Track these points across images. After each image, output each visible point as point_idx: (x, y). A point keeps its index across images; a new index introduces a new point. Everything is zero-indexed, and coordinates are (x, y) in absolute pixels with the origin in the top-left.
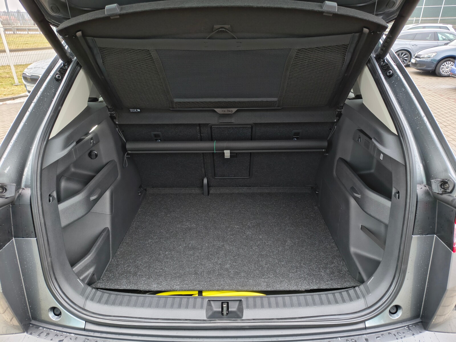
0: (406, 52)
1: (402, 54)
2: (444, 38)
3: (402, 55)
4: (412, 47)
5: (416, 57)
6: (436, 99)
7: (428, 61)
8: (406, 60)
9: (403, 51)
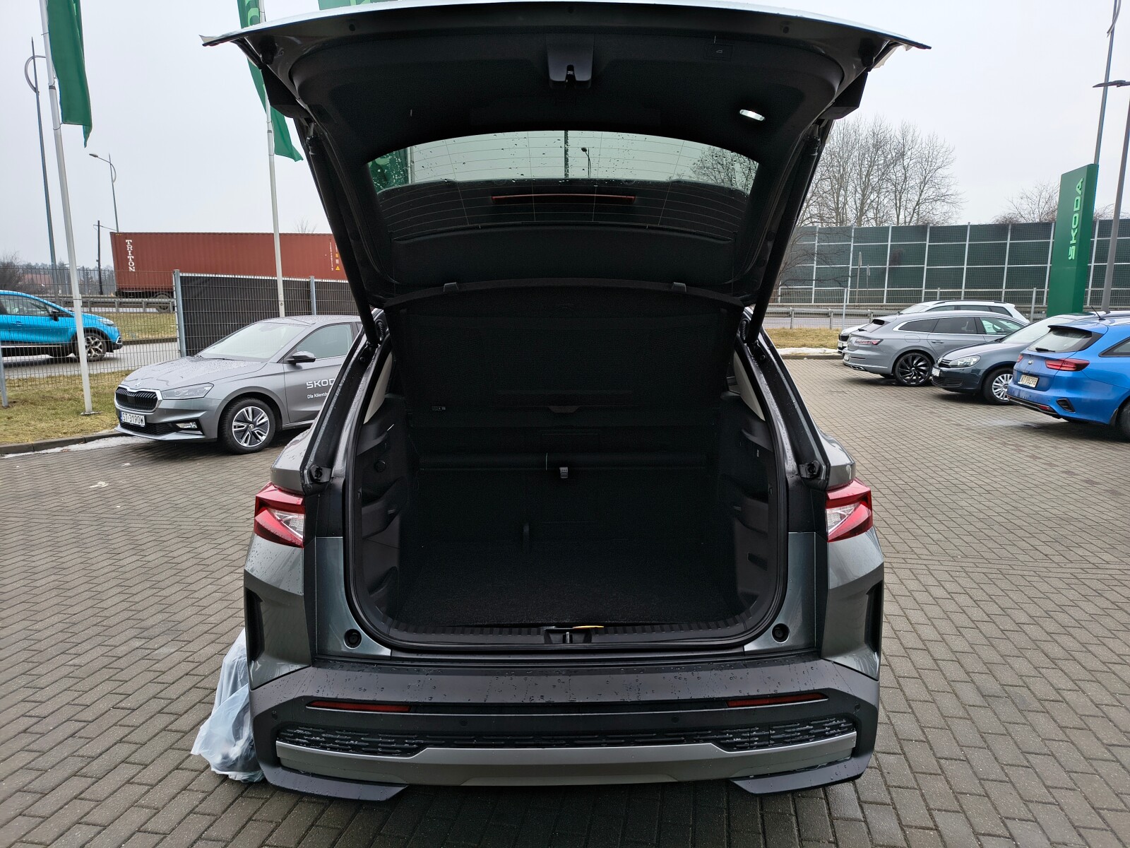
0: (921, 355)
1: (914, 359)
2: (999, 328)
3: (915, 362)
4: (933, 345)
5: (941, 365)
6: (979, 445)
7: (964, 372)
8: (922, 371)
9: (916, 354)
